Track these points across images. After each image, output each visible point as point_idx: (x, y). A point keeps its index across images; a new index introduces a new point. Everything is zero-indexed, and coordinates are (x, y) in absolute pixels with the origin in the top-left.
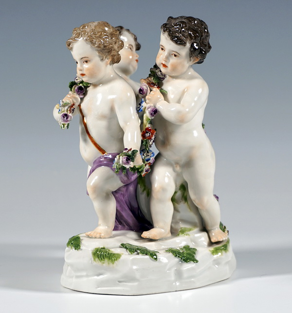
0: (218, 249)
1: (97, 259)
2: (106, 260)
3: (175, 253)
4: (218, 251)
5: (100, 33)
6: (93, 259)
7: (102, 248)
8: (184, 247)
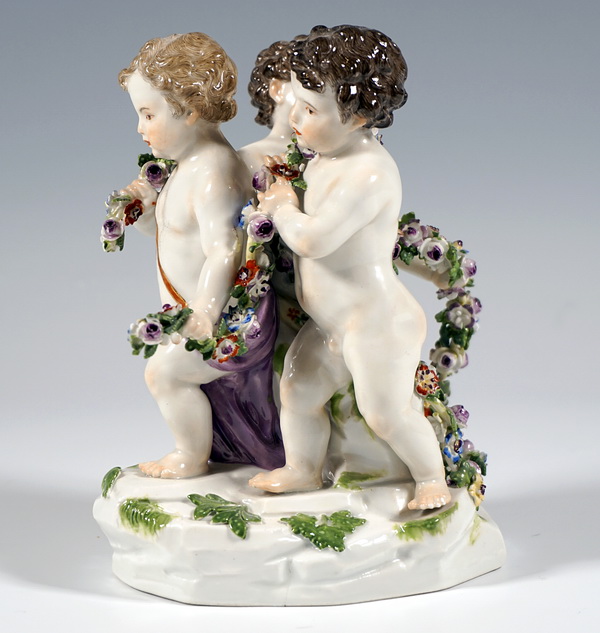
0: (415, 526)
1: (126, 522)
2: (141, 526)
3: (301, 526)
4: (413, 529)
5: (170, 60)
6: (120, 521)
7: (141, 501)
8: (335, 515)
